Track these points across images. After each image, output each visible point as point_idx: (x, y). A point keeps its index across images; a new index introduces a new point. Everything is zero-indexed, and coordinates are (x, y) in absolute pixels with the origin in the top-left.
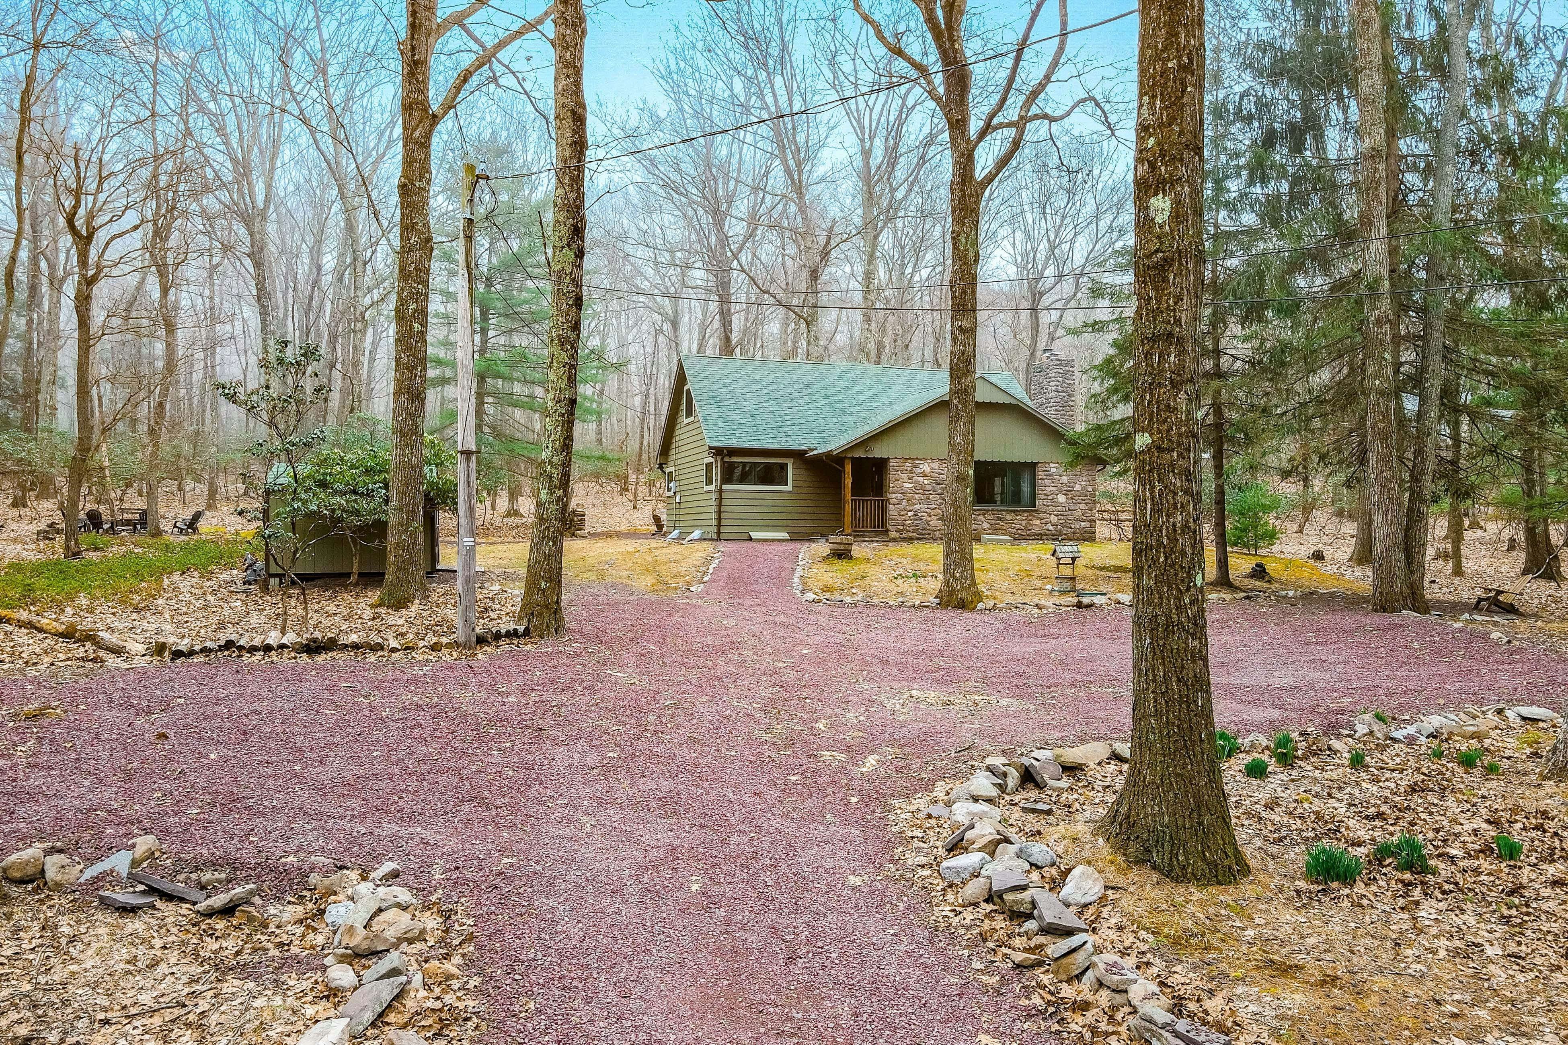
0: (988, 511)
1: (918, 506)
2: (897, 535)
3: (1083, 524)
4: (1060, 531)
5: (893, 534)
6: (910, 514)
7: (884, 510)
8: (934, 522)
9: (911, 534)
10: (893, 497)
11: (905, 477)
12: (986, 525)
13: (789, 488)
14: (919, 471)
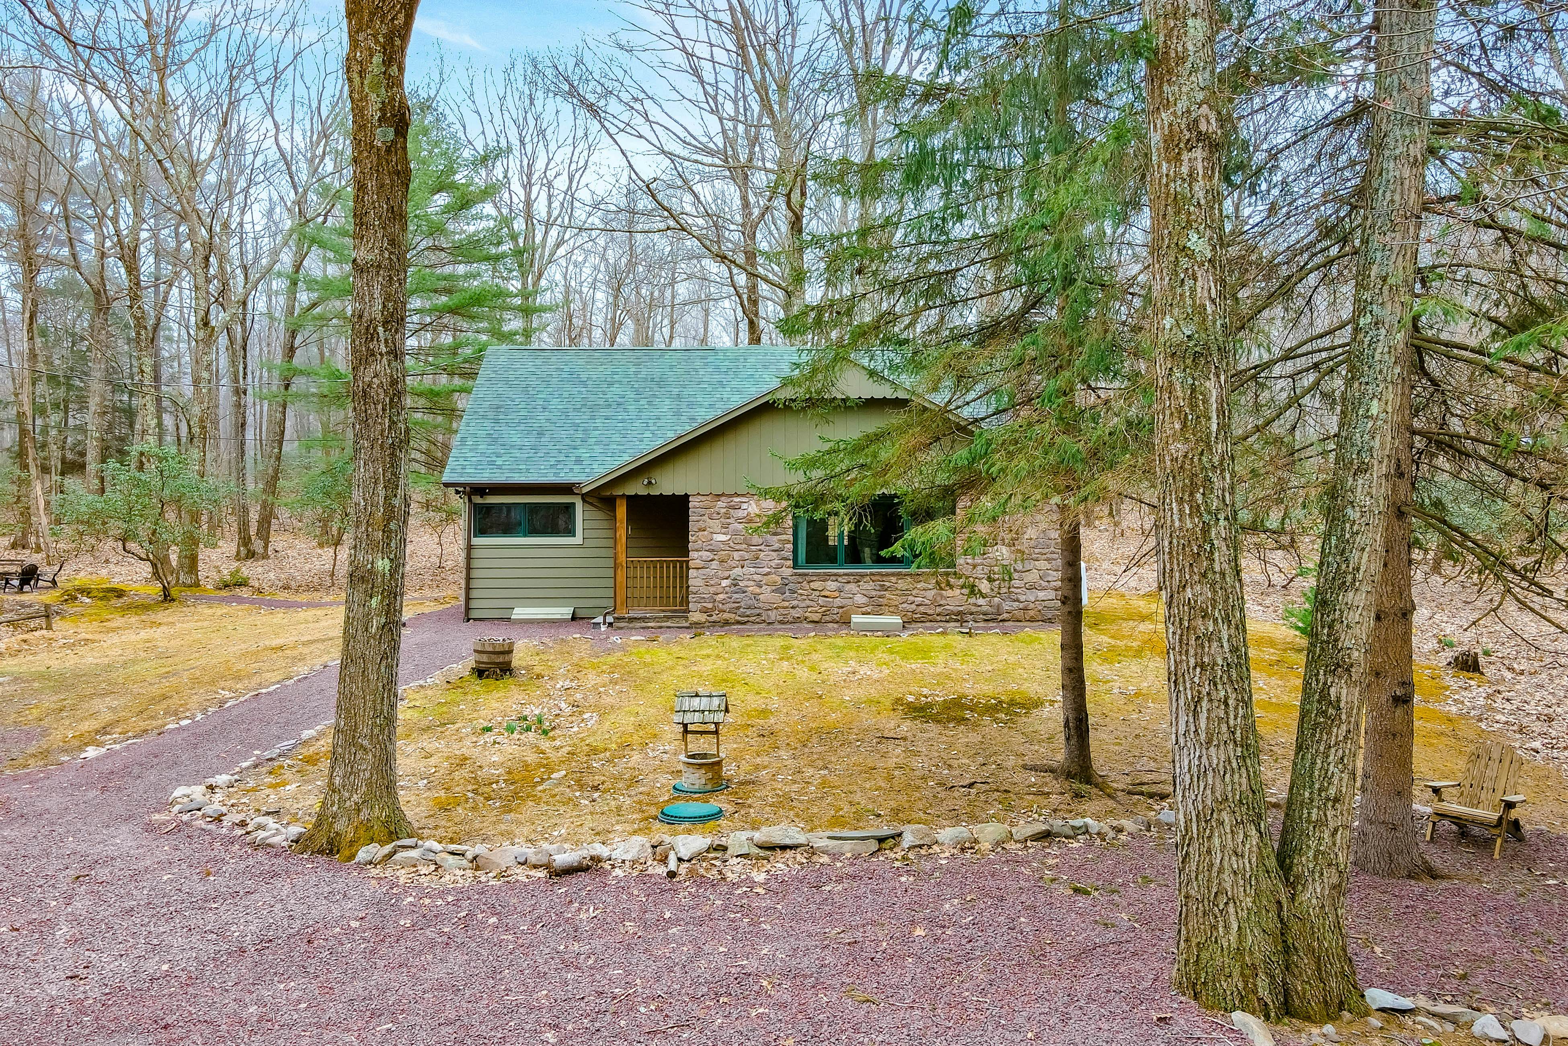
0: (863, 576)
1: (738, 571)
2: (703, 618)
3: (1041, 595)
4: (999, 607)
5: (696, 617)
6: (725, 583)
7: (684, 577)
8: (767, 595)
9: (726, 616)
10: (696, 557)
11: (715, 525)
12: (860, 599)
13: (578, 539)
14: (740, 514)
